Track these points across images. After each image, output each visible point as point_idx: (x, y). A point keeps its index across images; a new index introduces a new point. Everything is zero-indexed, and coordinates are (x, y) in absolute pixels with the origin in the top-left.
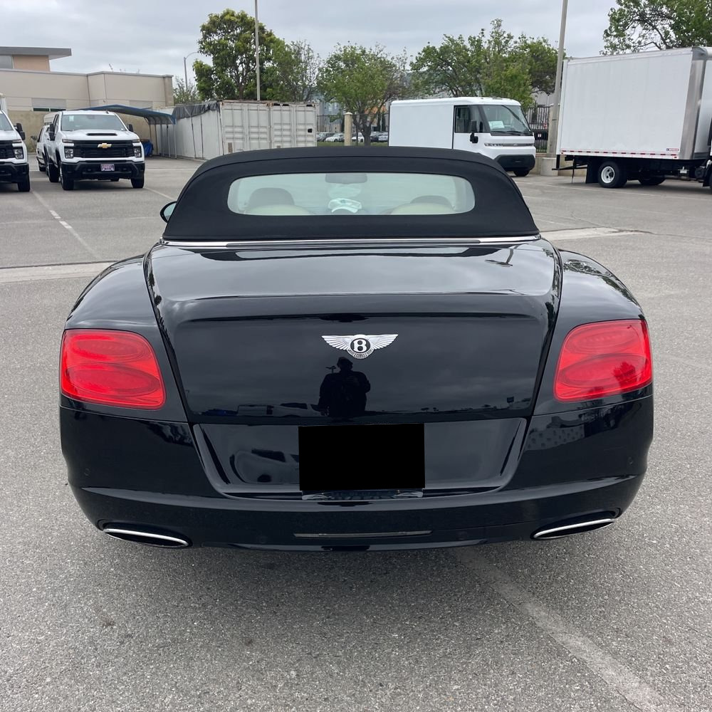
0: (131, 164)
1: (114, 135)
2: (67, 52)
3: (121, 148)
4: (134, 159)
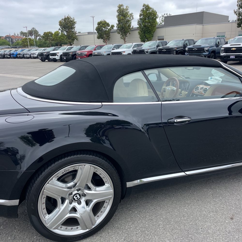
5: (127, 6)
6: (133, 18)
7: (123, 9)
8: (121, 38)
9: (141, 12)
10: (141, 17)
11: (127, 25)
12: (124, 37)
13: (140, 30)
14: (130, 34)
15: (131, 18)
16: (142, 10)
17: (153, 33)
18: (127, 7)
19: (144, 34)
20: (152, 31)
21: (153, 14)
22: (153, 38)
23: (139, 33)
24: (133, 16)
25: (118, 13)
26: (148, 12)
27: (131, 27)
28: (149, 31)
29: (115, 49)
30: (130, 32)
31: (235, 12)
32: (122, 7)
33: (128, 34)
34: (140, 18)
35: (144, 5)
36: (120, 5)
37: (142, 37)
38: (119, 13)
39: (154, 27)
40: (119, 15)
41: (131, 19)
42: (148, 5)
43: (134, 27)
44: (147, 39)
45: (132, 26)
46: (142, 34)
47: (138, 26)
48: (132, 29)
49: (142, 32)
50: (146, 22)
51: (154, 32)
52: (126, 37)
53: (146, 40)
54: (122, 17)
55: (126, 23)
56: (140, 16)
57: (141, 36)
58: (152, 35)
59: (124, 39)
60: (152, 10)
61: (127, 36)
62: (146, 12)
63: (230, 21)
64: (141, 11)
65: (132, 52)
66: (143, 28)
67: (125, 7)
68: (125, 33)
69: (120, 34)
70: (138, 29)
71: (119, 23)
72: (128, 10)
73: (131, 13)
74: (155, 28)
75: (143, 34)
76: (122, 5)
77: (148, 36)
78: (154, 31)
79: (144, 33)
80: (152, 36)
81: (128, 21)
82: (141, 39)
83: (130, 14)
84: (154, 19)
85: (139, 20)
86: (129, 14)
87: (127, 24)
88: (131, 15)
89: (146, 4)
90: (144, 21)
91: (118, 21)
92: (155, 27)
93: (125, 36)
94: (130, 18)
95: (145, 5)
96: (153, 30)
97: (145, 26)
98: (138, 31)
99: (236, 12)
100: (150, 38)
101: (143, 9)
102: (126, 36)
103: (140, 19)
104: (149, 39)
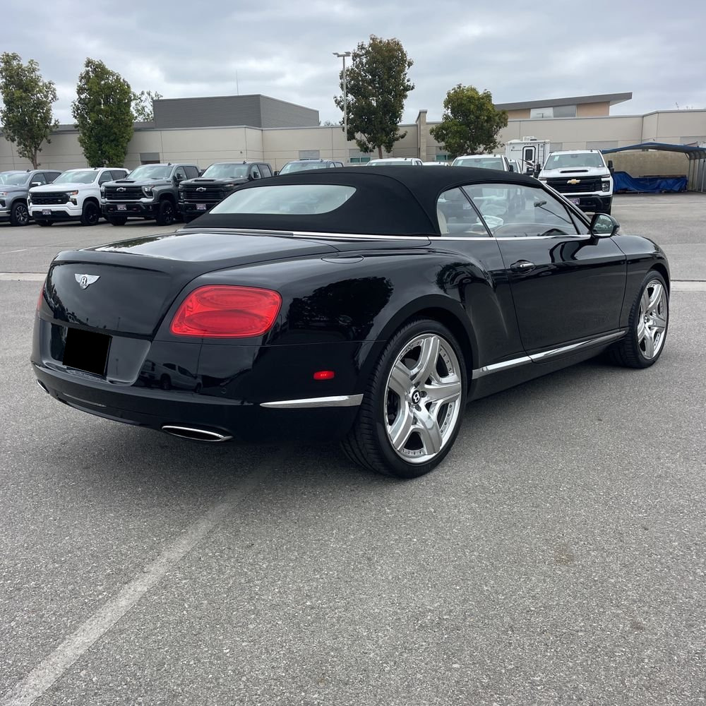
0: (596, 198)
1: (586, 171)
2: (628, 96)
3: (591, 184)
4: (601, 193)
5: (32, 60)
6: (55, 97)
7: (20, 67)
8: (20, 153)
9: (80, 81)
10: (83, 96)
11: (37, 116)
12: (31, 151)
13: (84, 134)
14: (49, 142)
15: (51, 96)
16: (85, 77)
17: (125, 145)
18: (31, 62)
19: (98, 144)
20: (123, 137)
21: (121, 90)
22: (127, 157)
23: (81, 141)
24: (56, 92)
25: (4, 80)
26: (103, 82)
27: (50, 123)
28: (112, 138)
29: (39, 183)
30: (49, 138)
31: (338, 103)
32: (15, 63)
33: (43, 144)
34: (81, 99)
35: (89, 63)
36: (8, 55)
37: (92, 153)
38: (6, 79)
39: (127, 126)
40: (6, 86)
41: (50, 99)
42: (100, 65)
43: (60, 124)
44: (109, 161)
45: (56, 121)
46: (93, 145)
47: (75, 121)
48: (54, 130)
49: (90, 139)
50: (100, 111)
51: (129, 140)
52: (38, 151)
53: (107, 162)
54: (18, 93)
55: (33, 111)
56: (79, 93)
57: (87, 149)
58: (122, 147)
59: (33, 159)
60: (115, 77)
61: (40, 150)
62: (99, 84)
63: (322, 125)
64: (82, 78)
65: (102, 193)
66: (92, 129)
67: (25, 64)
68: (32, 138)
69: (16, 143)
70: (78, 131)
71: (10, 110)
72: (38, 73)
73: (46, 81)
74: (129, 129)
75: (95, 146)
76: (15, 57)
77: (112, 152)
78: (127, 137)
79: (98, 142)
80: (125, 153)
81: (40, 104)
82: (90, 160)
83: (45, 85)
84: (125, 103)
85: (77, 103)
86: (41, 84)
87: (39, 112)
88: (48, 86)
89: (96, 59)
90: (95, 106)
91: (5, 102)
92: (131, 126)
93: (33, 149)
94: (46, 97)
95: (92, 62)
96: (125, 135)
97: (98, 122)
98: (78, 136)
99: (341, 101)
100: (118, 156)
101: (87, 72)
102: (36, 149)
103: (79, 102)
104: (115, 160)
